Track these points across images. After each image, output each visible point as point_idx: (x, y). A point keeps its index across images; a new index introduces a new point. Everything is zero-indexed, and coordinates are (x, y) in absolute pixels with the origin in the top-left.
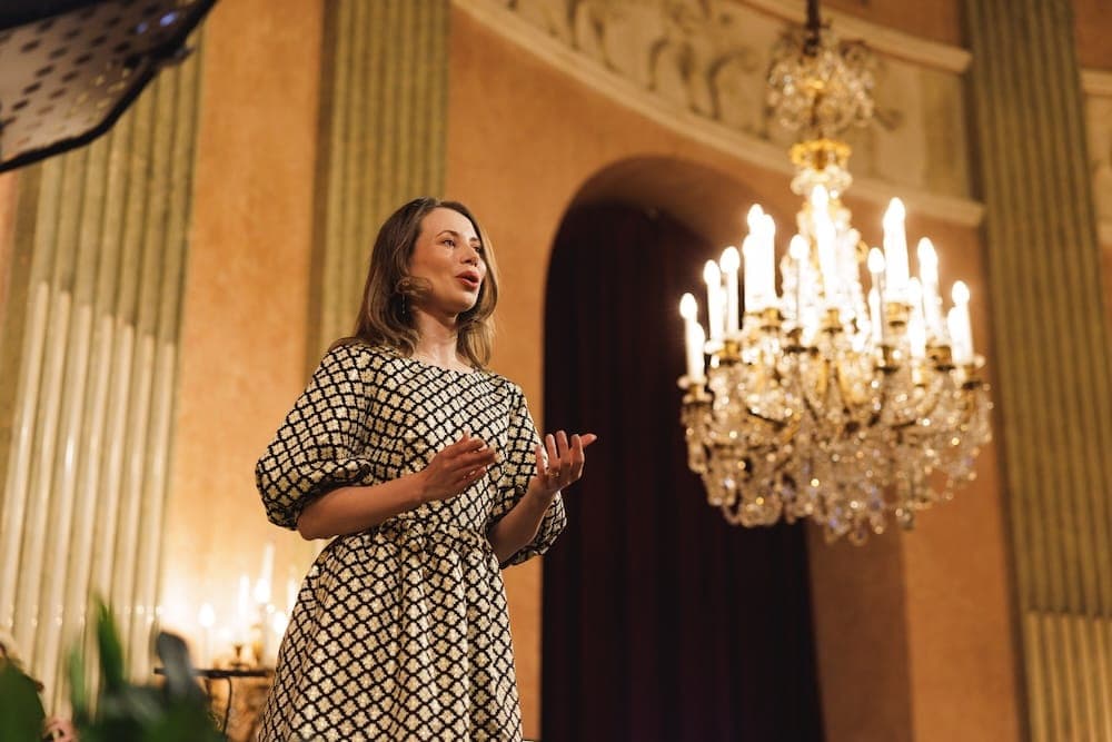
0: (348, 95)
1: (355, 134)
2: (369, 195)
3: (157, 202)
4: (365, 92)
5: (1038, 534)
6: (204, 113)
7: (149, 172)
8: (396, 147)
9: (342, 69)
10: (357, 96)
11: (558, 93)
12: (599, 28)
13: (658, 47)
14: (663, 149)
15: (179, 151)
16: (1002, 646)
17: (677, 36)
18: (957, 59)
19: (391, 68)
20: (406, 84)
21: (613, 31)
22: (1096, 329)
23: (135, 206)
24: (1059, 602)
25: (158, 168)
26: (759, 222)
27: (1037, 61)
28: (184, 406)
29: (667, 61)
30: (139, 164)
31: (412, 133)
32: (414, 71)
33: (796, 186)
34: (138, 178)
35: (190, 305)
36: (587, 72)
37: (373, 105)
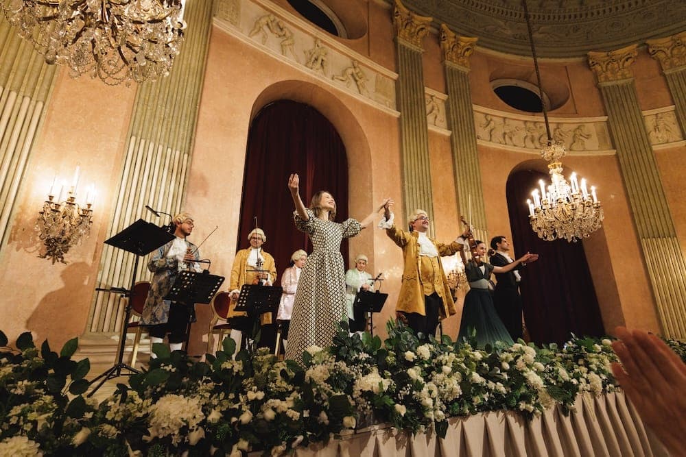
0: (459, 169)
1: (461, 175)
2: (466, 185)
3: (426, 198)
4: (462, 167)
5: (643, 220)
6: (432, 181)
7: (424, 193)
8: (470, 175)
9: (457, 164)
10: (460, 167)
11: (503, 154)
12: (511, 138)
13: (525, 138)
14: (529, 158)
15: (429, 188)
16: (636, 246)
17: (529, 134)
18: (605, 118)
19: (466, 161)
20: (470, 162)
21: (514, 139)
22: (654, 171)
23: (423, 199)
24: (651, 235)
25: (425, 192)
26: (541, 182)
27: (628, 112)
28: (437, 230)
29: (528, 140)
30: (422, 192)
31: (473, 171)
32: (471, 160)
33: (550, 173)
34: (422, 195)
35: (435, 213)
36: (510, 148)
37: (464, 169)
